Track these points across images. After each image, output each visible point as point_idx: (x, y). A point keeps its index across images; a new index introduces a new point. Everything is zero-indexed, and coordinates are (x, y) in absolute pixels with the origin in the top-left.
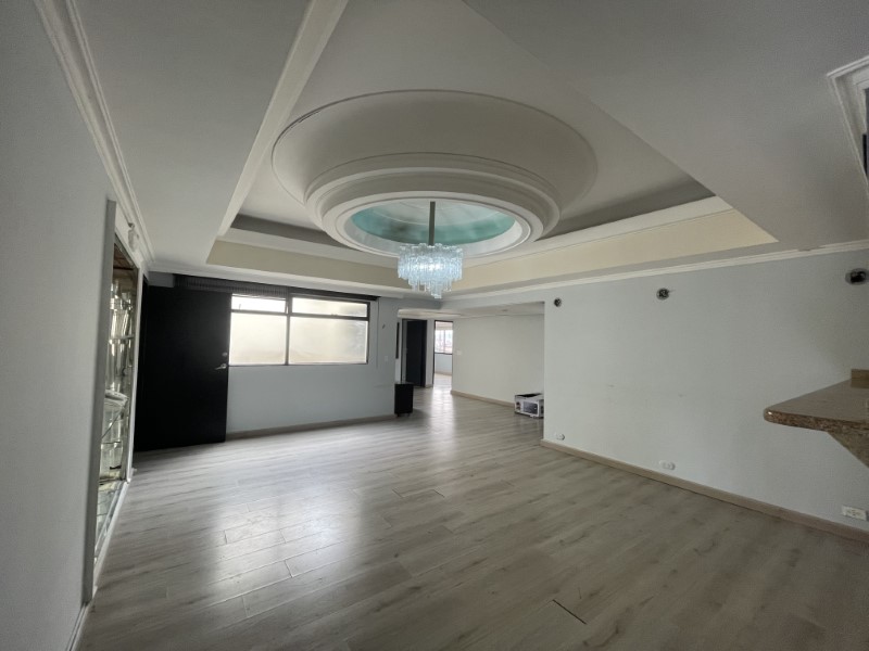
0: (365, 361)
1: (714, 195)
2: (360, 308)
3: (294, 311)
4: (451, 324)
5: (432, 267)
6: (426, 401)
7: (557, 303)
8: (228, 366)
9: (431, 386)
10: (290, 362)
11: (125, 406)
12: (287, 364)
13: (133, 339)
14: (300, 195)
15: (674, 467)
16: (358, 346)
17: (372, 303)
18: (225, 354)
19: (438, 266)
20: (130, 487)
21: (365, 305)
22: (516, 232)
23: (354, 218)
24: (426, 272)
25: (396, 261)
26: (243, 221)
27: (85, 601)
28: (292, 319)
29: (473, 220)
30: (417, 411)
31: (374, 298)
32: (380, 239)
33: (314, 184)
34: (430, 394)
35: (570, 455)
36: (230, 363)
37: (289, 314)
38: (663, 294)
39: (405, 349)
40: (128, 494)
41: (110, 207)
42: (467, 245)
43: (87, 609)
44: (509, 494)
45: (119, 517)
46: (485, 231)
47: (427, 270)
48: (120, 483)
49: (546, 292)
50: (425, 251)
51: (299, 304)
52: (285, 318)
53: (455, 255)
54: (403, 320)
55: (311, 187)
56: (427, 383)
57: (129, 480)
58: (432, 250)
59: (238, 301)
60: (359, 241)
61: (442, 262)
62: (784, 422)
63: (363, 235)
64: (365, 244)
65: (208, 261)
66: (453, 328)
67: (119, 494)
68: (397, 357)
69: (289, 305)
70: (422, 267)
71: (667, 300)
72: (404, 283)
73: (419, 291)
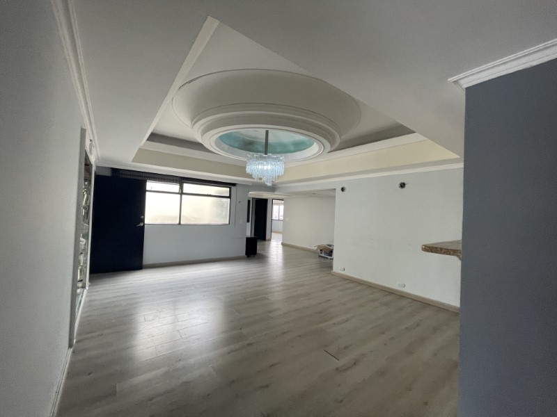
0: (228, 223)
1: (414, 132)
2: (225, 191)
3: (184, 192)
4: (283, 202)
5: (265, 167)
6: (266, 249)
7: (343, 189)
8: (144, 224)
9: (270, 240)
10: (182, 222)
11: (85, 245)
12: (180, 224)
13: (89, 206)
14: (188, 123)
15: (405, 286)
16: (224, 214)
17: (233, 188)
18: (142, 217)
19: (269, 167)
20: (88, 293)
21: (228, 189)
22: (315, 148)
23: (220, 137)
24: (262, 170)
25: (245, 162)
26: (154, 137)
27: (70, 346)
28: (183, 196)
29: (292, 140)
30: (259, 254)
31: (234, 185)
32: (236, 149)
33: (197, 118)
34: (269, 244)
35: (348, 280)
36: (146, 222)
37: (182, 193)
38: (403, 185)
39: (254, 217)
40: (87, 296)
41: (83, 132)
42: (289, 154)
43: (72, 349)
44: (309, 299)
45: (83, 308)
46: (299, 146)
47: (263, 169)
48: (82, 289)
49: (337, 183)
50: (262, 157)
51: (188, 187)
52: (179, 195)
53: (279, 161)
54: (253, 198)
55: (195, 120)
56: (267, 237)
57: (87, 288)
58: (265, 157)
59: (150, 185)
60: (224, 150)
61: (272, 164)
62: (428, 251)
63: (226, 147)
64: (227, 152)
65: (133, 161)
66: (285, 204)
67: (82, 297)
68: (248, 221)
69: (181, 188)
70: (260, 167)
71: (404, 189)
72: (250, 176)
73: (259, 181)
